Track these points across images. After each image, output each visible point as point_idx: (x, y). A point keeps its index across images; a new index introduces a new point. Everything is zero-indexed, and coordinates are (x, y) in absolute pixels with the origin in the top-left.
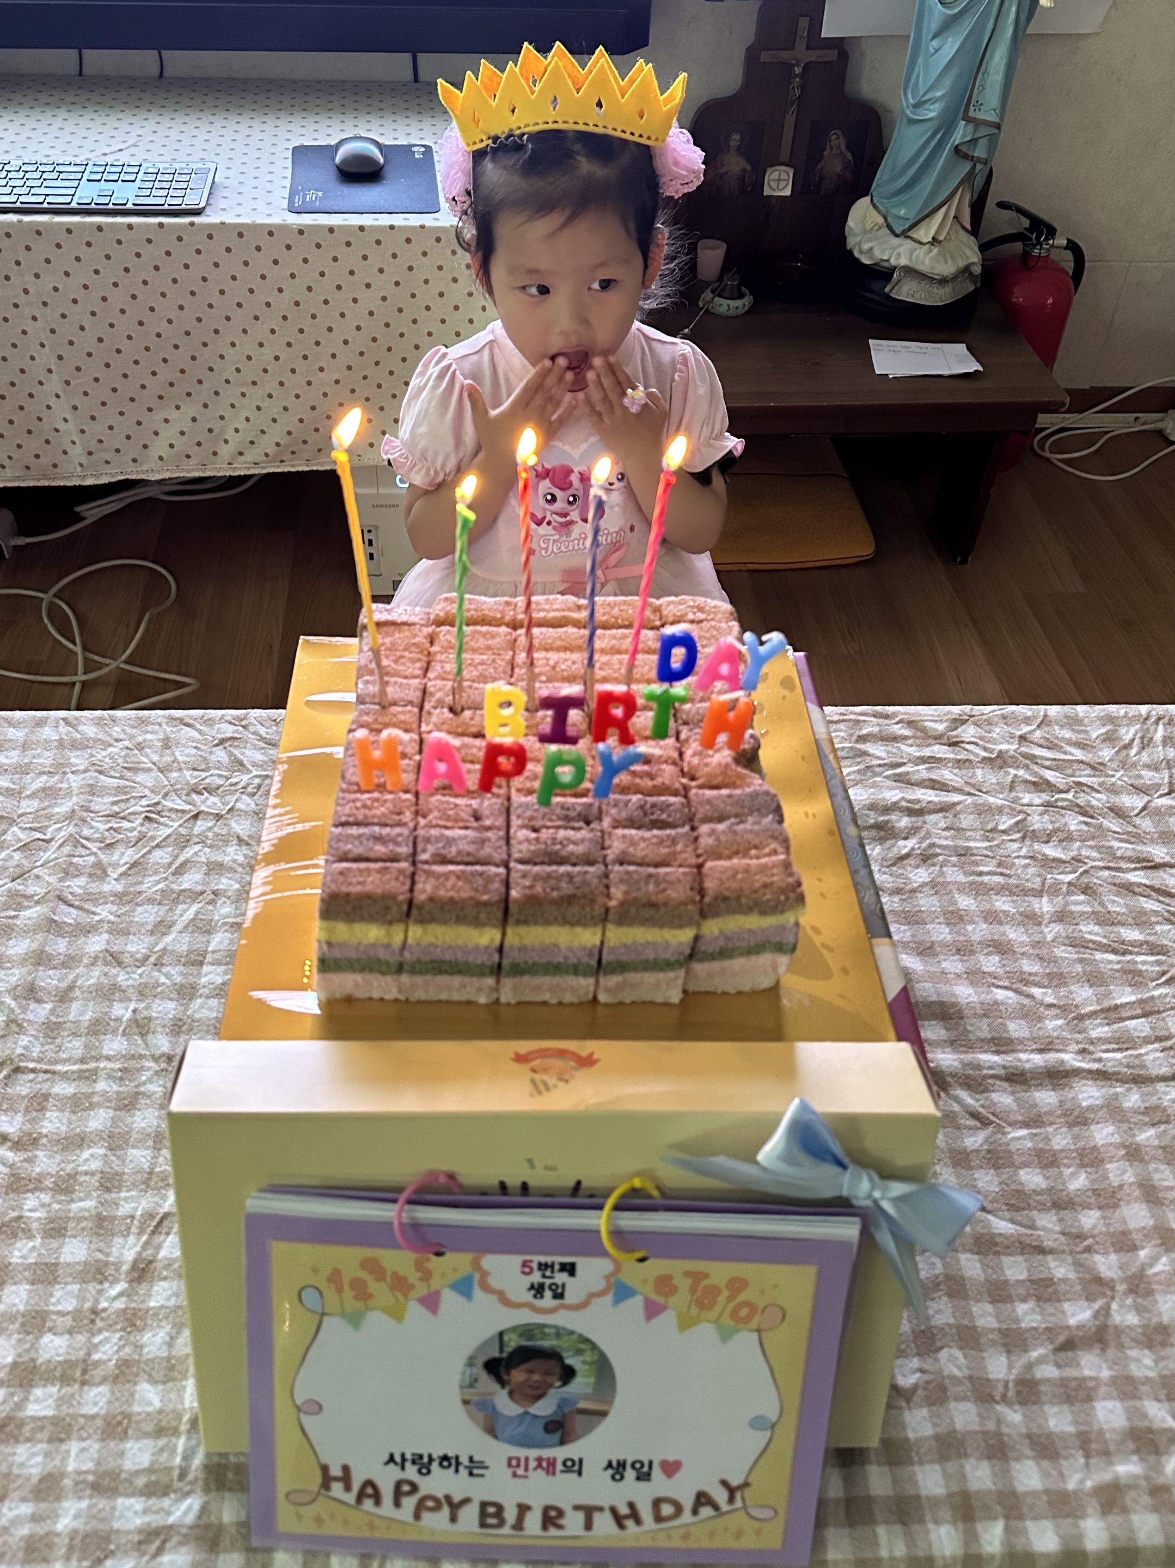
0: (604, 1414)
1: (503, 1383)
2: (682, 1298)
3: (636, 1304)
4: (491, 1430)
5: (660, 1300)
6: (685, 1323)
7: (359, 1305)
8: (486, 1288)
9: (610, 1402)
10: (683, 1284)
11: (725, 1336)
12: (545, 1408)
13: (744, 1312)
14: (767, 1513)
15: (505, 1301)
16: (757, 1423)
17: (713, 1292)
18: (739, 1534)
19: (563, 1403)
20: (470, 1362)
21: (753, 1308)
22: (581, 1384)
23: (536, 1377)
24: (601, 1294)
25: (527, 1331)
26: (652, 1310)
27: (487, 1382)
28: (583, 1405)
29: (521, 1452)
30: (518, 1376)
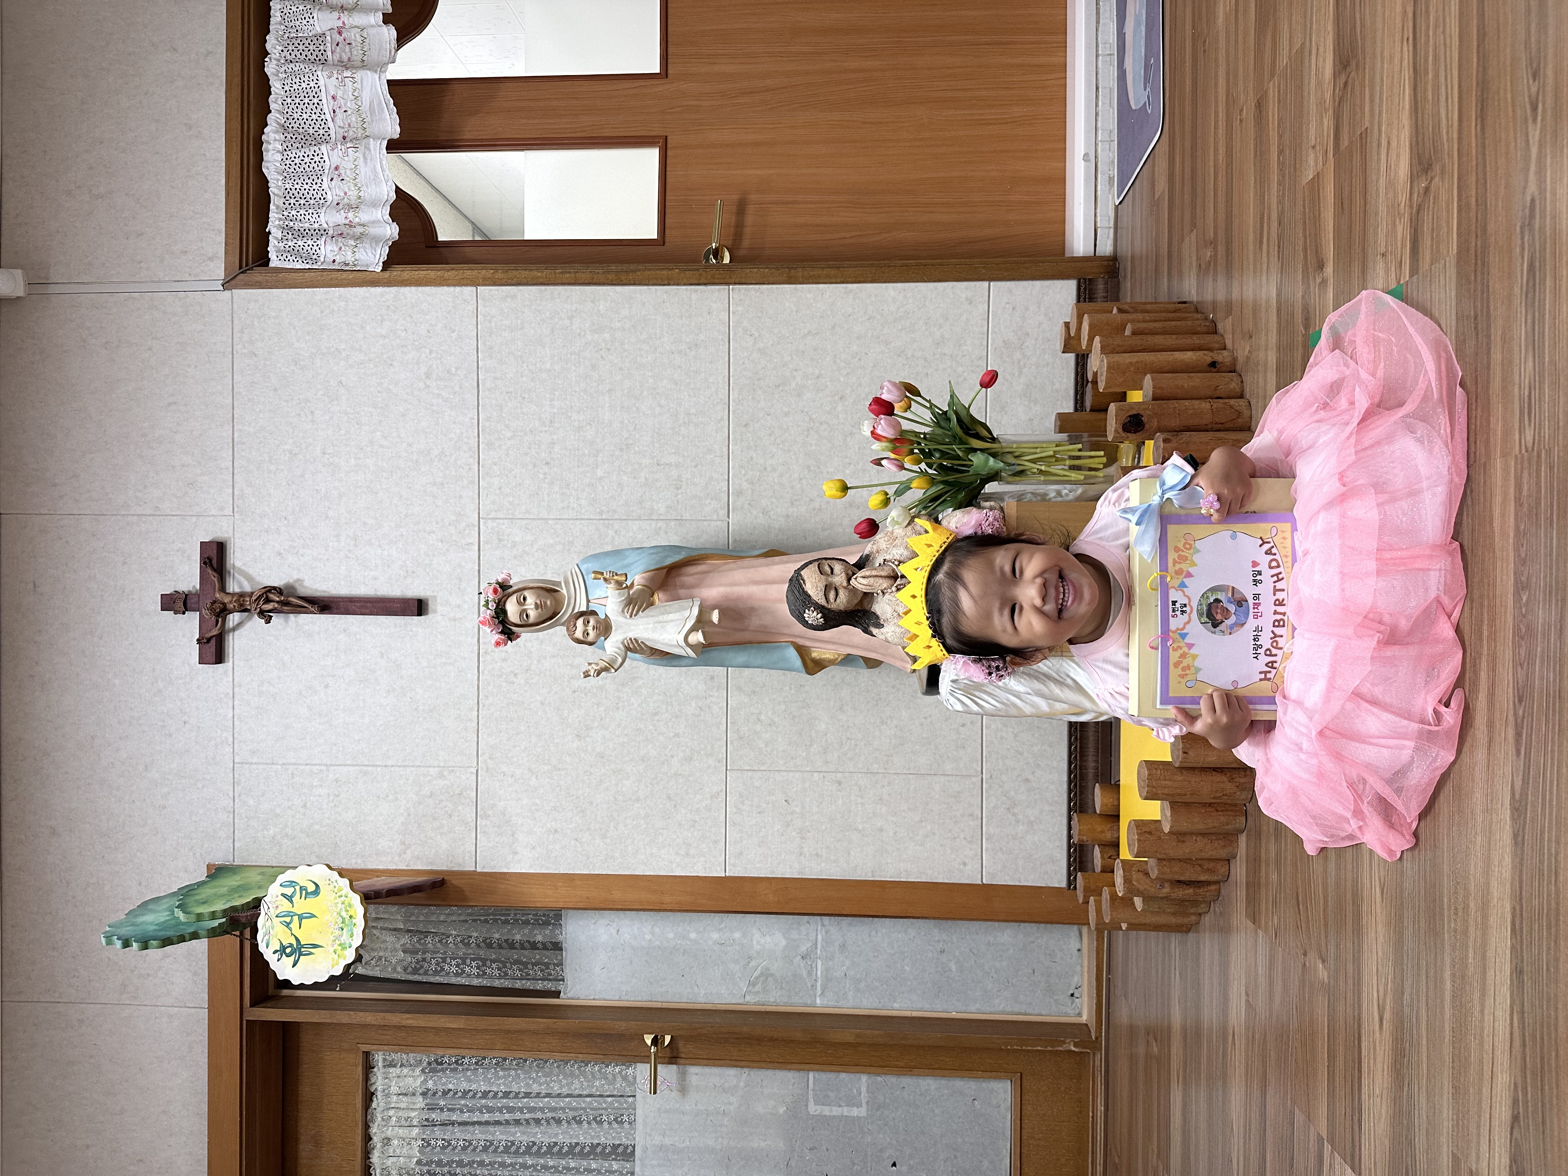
0: (1233, 588)
1: (1222, 622)
2: (1184, 566)
3: (1187, 581)
4: (1243, 625)
5: (1184, 573)
6: (1194, 564)
7: (1192, 668)
8: (1184, 628)
9: (1228, 586)
10: (1178, 566)
11: (1198, 551)
12: (1232, 608)
13: (1188, 546)
14: (1274, 531)
15: (1189, 622)
16: (1234, 537)
17: (1180, 557)
18: (1284, 538)
19: (1230, 602)
20: (1214, 633)
21: (1185, 544)
22: (1220, 596)
23: (1219, 611)
24: (1183, 591)
25: (1200, 615)
26: (1189, 575)
27: (1222, 627)
28: (1230, 595)
29: (1251, 615)
30: (1219, 617)
